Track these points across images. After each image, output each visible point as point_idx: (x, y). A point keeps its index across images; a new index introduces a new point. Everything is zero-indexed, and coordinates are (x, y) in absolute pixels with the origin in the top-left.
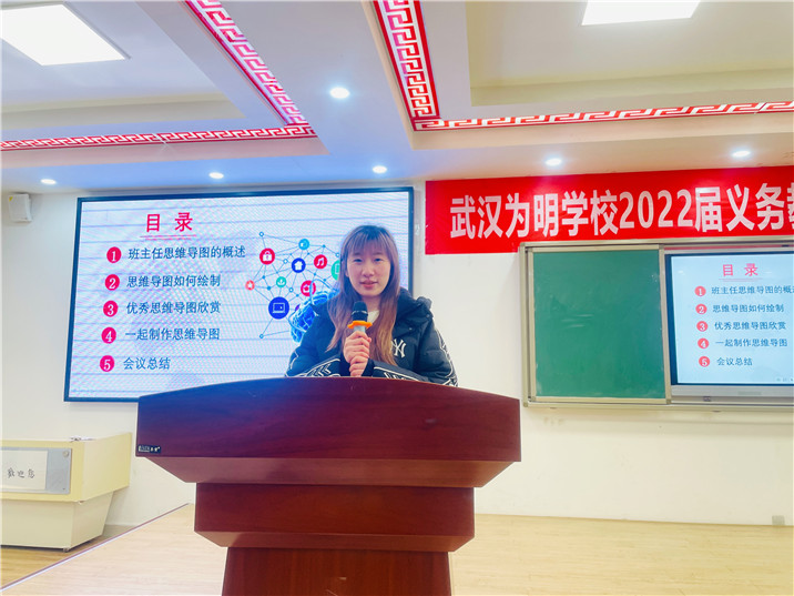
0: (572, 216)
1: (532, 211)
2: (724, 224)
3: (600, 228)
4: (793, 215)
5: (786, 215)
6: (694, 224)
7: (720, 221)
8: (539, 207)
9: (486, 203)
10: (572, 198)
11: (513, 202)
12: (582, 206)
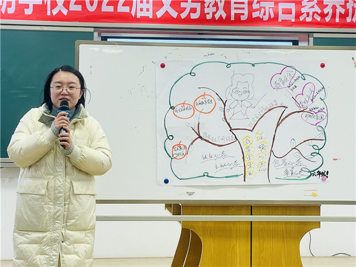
2: (154, 12)
3: (52, 9)
4: (208, 7)
5: (203, 7)
6: (131, 10)
7: (151, 10)
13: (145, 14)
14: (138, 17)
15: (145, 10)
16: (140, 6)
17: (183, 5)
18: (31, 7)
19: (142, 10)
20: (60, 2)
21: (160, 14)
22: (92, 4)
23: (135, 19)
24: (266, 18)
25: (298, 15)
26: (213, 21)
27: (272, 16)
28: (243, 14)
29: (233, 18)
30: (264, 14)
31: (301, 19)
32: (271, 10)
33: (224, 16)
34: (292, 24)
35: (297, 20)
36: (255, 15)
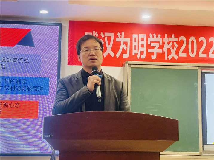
0: (153, 48)
1: (131, 43)
3: (168, 56)
8: (135, 42)
9: (105, 37)
10: (153, 37)
11: (121, 37)
12: (159, 42)
18: (155, 54)
20: (173, 51)
22: (193, 52)
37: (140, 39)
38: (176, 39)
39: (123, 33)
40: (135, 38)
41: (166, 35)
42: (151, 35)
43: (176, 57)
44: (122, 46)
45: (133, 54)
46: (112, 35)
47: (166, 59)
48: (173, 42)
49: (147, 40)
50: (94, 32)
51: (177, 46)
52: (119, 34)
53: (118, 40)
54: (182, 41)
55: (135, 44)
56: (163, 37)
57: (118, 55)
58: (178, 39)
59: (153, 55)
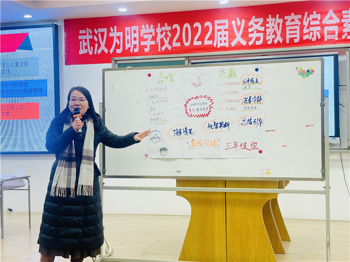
0: (146, 40)
1: (124, 37)
2: (230, 42)
3: (161, 47)
4: (269, 35)
5: (265, 36)
6: (213, 43)
7: (227, 41)
8: (128, 35)
9: (98, 33)
10: (146, 28)
11: (113, 32)
12: (151, 33)
13: (223, 44)
14: (219, 47)
15: (223, 41)
16: (220, 39)
17: (250, 36)
18: (148, 47)
19: (221, 42)
20: (166, 42)
21: (233, 44)
22: (187, 41)
23: (216, 49)
24: (314, 39)
25: (340, 34)
26: (273, 45)
27: (319, 37)
28: (296, 38)
29: (288, 42)
30: (313, 36)
31: (343, 37)
32: (318, 33)
33: (281, 41)
34: (336, 42)
35: (340, 39)
36: (305, 38)
37: (132, 32)
38: (169, 28)
39: (115, 27)
40: (128, 31)
41: (159, 24)
42: (143, 27)
43: (170, 48)
44: (116, 41)
45: (127, 49)
46: (105, 30)
47: (159, 50)
48: (166, 31)
49: (139, 32)
50: (87, 29)
51: (170, 35)
52: (111, 29)
53: (111, 35)
54: (176, 29)
55: (127, 37)
56: (155, 27)
57: (111, 51)
58: (172, 28)
59: (146, 47)
